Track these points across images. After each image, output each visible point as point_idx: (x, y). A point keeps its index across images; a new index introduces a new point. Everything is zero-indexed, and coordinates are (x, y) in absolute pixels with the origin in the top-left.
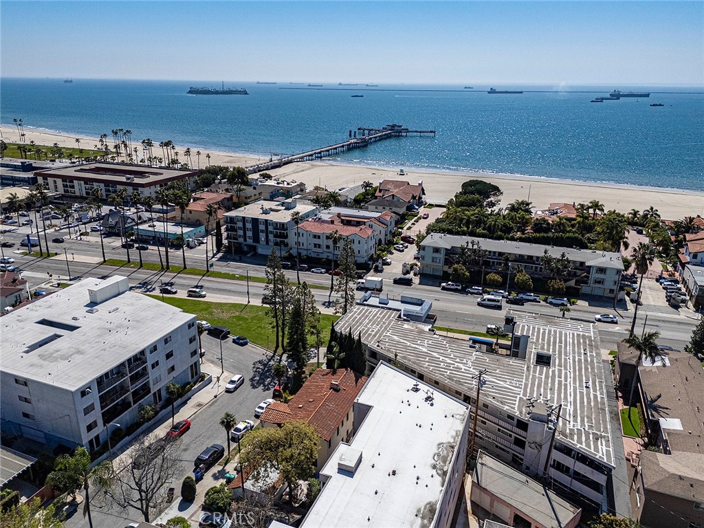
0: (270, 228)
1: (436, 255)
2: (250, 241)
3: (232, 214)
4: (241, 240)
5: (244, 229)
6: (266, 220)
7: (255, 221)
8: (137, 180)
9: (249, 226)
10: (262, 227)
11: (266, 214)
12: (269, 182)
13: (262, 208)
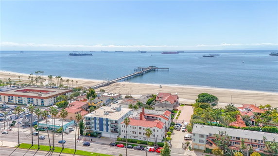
0: (109, 123)
1: (201, 139)
2: (98, 130)
3: (89, 115)
4: (93, 129)
5: (95, 123)
6: (107, 119)
7: (101, 120)
8: (43, 96)
9: (98, 122)
10: (105, 122)
11: (107, 115)
12: (105, 94)
13: (104, 112)
